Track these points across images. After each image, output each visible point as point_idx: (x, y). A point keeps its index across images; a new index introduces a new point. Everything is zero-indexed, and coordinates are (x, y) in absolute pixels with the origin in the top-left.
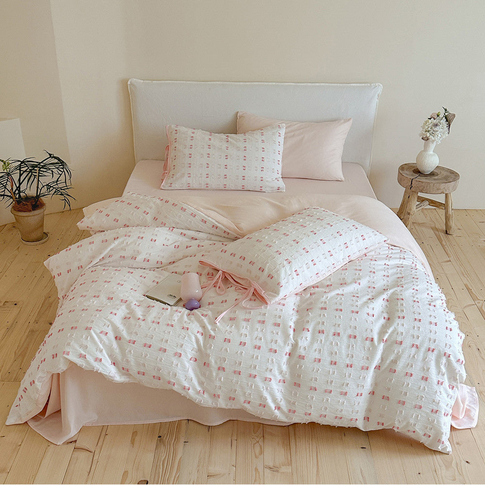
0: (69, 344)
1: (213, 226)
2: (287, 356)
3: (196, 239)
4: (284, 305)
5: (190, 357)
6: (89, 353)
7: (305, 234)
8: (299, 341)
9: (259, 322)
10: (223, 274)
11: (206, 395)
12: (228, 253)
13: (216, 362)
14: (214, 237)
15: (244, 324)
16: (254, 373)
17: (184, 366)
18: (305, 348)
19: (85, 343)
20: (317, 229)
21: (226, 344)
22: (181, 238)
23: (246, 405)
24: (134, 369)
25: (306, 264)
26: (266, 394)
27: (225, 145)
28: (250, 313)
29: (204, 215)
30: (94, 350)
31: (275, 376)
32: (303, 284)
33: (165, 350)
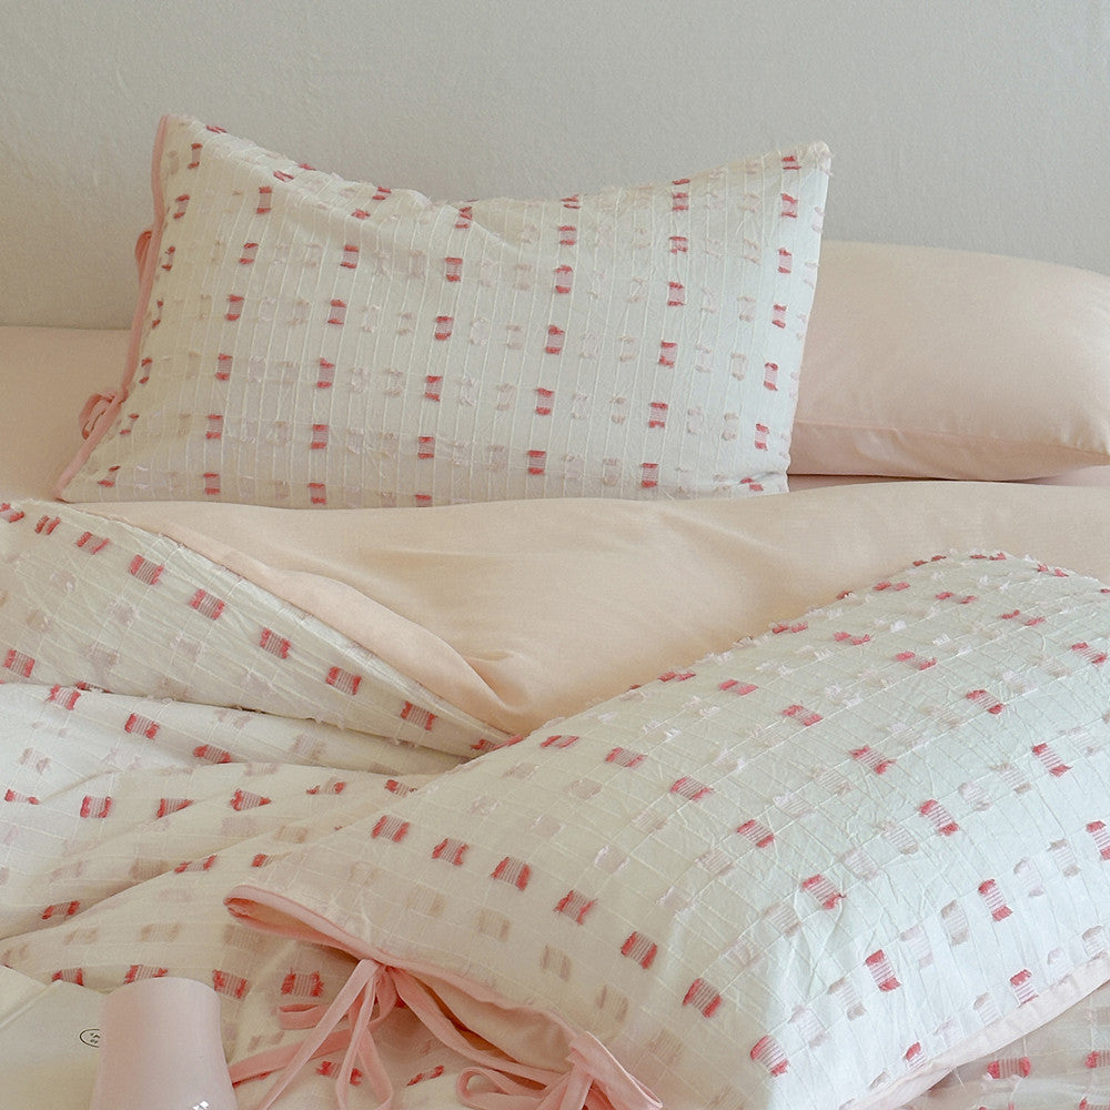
1: (334, 672)
3: (226, 759)
7: (928, 712)
10: (381, 983)
12: (419, 843)
14: (335, 746)
20: (1008, 676)
25: (944, 913)
29: (275, 605)
32: (929, 1053)
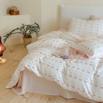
0: (26, 62)
2: (93, 75)
3: (71, 43)
4: (95, 60)
5: (61, 71)
6: (31, 65)
8: (98, 71)
9: (85, 63)
10: (76, 51)
11: (65, 85)
12: (79, 45)
13: (69, 73)
15: (80, 63)
16: (81, 79)
17: (58, 73)
18: (100, 73)
19: (30, 62)
21: (73, 68)
22: (66, 42)
23: (78, 90)
24: (43, 72)
26: (85, 87)
27: (86, 23)
28: (83, 61)
29: (74, 36)
30: (33, 65)
31: (88, 81)
33: (53, 68)
